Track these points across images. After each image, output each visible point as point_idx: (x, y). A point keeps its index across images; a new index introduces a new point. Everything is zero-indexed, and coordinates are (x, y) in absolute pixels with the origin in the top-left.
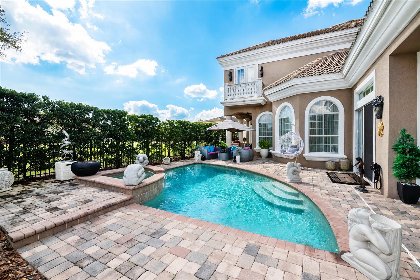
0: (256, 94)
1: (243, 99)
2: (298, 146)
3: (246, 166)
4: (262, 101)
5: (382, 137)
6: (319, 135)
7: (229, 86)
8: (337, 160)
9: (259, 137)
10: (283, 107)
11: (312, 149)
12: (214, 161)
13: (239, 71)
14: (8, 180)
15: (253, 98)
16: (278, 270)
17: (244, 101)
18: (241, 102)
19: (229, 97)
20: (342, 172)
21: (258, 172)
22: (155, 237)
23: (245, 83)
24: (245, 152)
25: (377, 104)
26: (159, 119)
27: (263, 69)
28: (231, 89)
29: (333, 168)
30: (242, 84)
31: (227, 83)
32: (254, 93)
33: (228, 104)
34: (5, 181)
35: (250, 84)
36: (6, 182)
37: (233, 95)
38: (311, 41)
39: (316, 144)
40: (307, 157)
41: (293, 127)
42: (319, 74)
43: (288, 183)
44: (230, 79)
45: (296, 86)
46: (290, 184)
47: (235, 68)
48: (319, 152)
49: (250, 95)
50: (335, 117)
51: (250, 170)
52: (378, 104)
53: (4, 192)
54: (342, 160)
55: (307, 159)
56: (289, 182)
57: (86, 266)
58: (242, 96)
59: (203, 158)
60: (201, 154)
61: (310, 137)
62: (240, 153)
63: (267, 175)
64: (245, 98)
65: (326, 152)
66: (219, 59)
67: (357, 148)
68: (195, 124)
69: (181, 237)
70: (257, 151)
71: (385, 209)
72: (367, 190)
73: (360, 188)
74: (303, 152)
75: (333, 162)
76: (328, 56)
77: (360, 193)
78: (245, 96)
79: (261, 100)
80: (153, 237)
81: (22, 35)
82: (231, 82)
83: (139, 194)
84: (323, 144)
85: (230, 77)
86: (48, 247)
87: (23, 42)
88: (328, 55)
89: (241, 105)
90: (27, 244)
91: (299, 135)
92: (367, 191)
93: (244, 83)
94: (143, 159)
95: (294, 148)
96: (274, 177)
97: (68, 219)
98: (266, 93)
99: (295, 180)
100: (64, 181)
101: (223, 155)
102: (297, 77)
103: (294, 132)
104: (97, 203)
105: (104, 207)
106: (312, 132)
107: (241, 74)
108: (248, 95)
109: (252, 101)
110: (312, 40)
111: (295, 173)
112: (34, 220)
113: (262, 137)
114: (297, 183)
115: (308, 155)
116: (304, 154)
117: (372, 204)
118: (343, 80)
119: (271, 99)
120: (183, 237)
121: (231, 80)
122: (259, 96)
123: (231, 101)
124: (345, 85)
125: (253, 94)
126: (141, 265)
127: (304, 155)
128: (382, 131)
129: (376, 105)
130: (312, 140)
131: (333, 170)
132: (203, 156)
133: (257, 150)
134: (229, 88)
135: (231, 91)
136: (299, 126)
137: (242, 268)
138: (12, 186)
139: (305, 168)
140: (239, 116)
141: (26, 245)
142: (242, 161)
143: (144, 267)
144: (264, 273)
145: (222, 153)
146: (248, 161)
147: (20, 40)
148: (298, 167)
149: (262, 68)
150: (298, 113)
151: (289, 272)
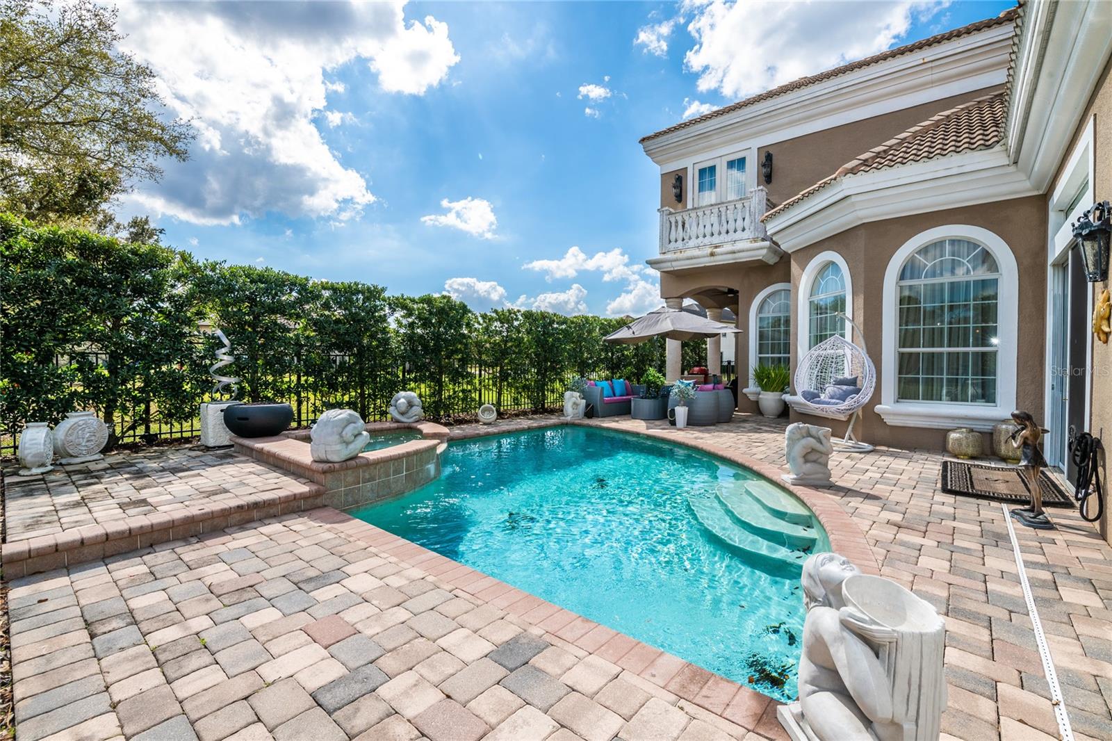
0: (747, 234)
1: (709, 250)
2: (858, 382)
3: (697, 434)
4: (765, 251)
5: (1106, 342)
6: (933, 346)
7: (671, 214)
8: (987, 427)
9: (760, 358)
10: (819, 267)
11: (906, 391)
12: (617, 421)
13: (702, 172)
14: (93, 438)
15: (739, 246)
16: (547, 718)
17: (712, 254)
18: (704, 257)
19: (673, 245)
20: (1003, 465)
21: (720, 453)
22: (304, 588)
23: (716, 205)
24: (705, 398)
25: (1087, 231)
26: (468, 307)
27: (771, 160)
28: (677, 222)
29: (970, 451)
30: (706, 206)
31: (667, 208)
32: (744, 230)
33: (669, 264)
34: (85, 440)
35: (731, 207)
36: (88, 441)
37: (683, 240)
38: (922, 61)
39: (921, 376)
40: (889, 414)
41: (848, 325)
42: (927, 157)
43: (787, 485)
44: (676, 196)
45: (853, 199)
46: (792, 488)
47: (692, 164)
48: (932, 399)
49: (732, 236)
50: (987, 290)
51: (700, 446)
52: (1090, 231)
53: (83, 463)
54: (1004, 427)
55: (889, 421)
56: (790, 481)
57: (105, 633)
58: (708, 240)
59: (590, 412)
60: (584, 401)
61: (902, 355)
62: (688, 403)
63: (740, 461)
64: (716, 247)
65: (956, 400)
66: (647, 143)
67: (1057, 388)
68: (572, 322)
69: (363, 595)
70: (752, 398)
71: (1081, 585)
72: (1048, 522)
73: (1026, 514)
74: (877, 398)
75: (972, 430)
76: (979, 102)
77: (1021, 530)
78: (716, 240)
79: (762, 248)
80: (300, 589)
81: (189, 123)
82: (680, 205)
83: (346, 487)
84: (945, 376)
85: (678, 190)
86: (72, 583)
87: (190, 140)
88: (978, 100)
89: (705, 267)
90: (37, 570)
91: (865, 349)
92: (1048, 525)
93: (712, 205)
94: (406, 404)
95: (845, 387)
96: (755, 468)
97: (142, 527)
98: (771, 228)
99: (813, 476)
100: (214, 447)
101: (646, 405)
102: (855, 171)
103: (850, 341)
104: (233, 498)
105: (238, 507)
106: (906, 338)
107: (707, 179)
108: (724, 237)
109: (734, 253)
110: (925, 61)
111: (813, 457)
112: (77, 522)
113: (768, 358)
114: (816, 487)
115: (893, 409)
116: (878, 406)
117: (1042, 565)
118: (1013, 169)
119: (787, 245)
120: (367, 596)
121: (680, 197)
122: (755, 240)
123: (678, 255)
124: (1019, 186)
125: (739, 235)
126: (214, 649)
127: (878, 408)
128: (1105, 322)
129: (1084, 233)
130: (906, 364)
131: (973, 458)
132: (589, 405)
133: (751, 393)
134: (673, 220)
135: (677, 227)
136: (865, 320)
137: (448, 697)
138: (101, 452)
139: (878, 448)
140: (710, 302)
141: (34, 574)
142: (693, 422)
143: (217, 656)
144: (493, 720)
145: (642, 398)
146: (713, 424)
147: (183, 136)
148: (822, 438)
149: (769, 157)
150: (861, 282)
151: (571, 730)
